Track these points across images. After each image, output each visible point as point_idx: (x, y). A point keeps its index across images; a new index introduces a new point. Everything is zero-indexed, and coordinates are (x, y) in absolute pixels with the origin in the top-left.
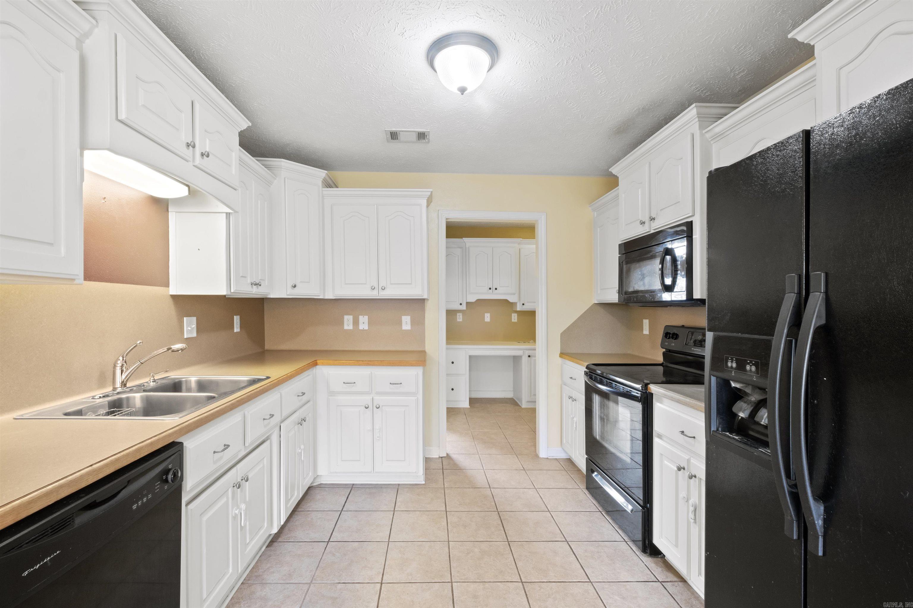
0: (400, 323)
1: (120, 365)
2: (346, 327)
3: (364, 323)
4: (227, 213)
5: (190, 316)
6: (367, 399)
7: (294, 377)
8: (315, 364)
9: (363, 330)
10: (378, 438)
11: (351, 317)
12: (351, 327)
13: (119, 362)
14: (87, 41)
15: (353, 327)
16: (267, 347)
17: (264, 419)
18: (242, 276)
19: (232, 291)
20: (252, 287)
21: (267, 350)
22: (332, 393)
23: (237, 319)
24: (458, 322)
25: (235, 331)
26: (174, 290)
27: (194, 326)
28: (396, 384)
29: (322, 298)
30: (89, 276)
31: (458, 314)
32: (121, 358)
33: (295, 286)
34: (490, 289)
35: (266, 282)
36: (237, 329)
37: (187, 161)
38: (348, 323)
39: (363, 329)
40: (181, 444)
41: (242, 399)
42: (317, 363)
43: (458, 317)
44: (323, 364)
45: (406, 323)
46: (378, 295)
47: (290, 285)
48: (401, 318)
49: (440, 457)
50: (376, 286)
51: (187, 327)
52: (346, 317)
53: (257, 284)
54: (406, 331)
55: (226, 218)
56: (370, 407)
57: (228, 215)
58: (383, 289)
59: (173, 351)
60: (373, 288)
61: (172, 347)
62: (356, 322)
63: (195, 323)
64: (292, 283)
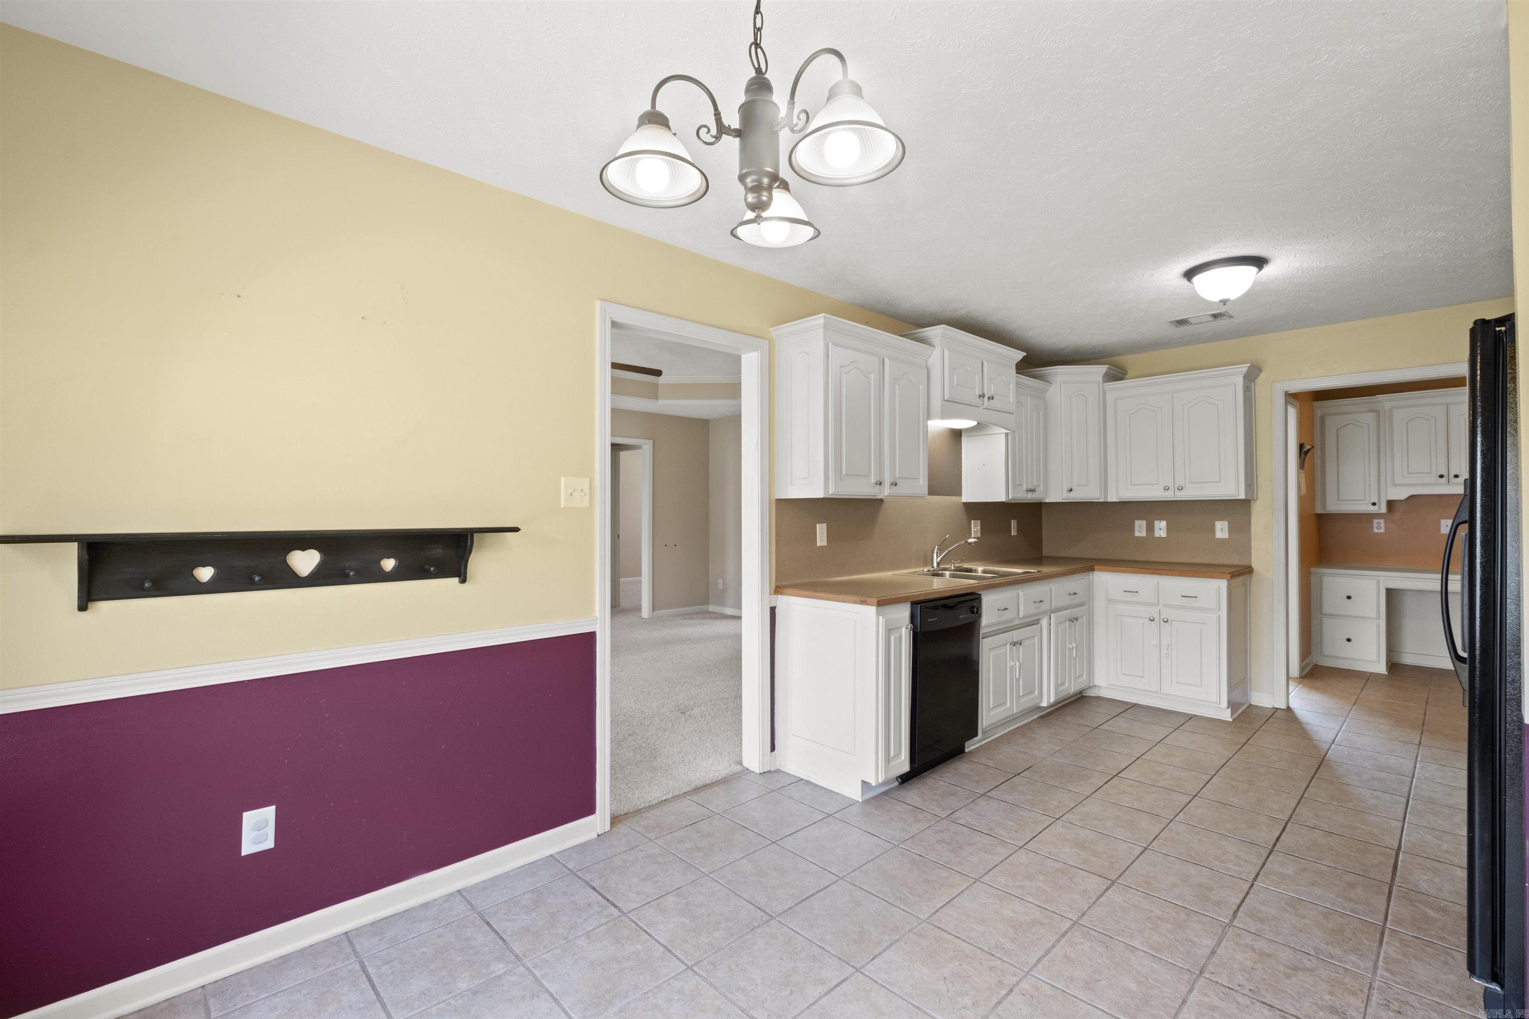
0: (1213, 530)
1: (936, 552)
2: (1137, 534)
3: (1161, 528)
4: (1006, 433)
5: (976, 520)
6: (1153, 612)
7: (1065, 575)
8: (1092, 569)
9: (1160, 538)
10: (1166, 656)
11: (1144, 523)
12: (1144, 534)
13: (935, 549)
14: (930, 359)
15: (1147, 534)
16: (1044, 554)
17: (1035, 602)
18: (1018, 485)
19: (1010, 498)
20: (1027, 494)
21: (1045, 557)
22: (1111, 601)
23: (1014, 524)
24: (1375, 533)
25: (1012, 535)
26: (965, 498)
27: (978, 528)
28: (1188, 597)
29: (1103, 501)
30: (931, 492)
31: (1375, 521)
32: (937, 547)
33: (1071, 490)
34: (1441, 476)
35: (1042, 487)
36: (1014, 533)
37: (979, 407)
38: (1140, 529)
39: (1159, 536)
40: (980, 595)
41: (1016, 580)
42: (1094, 568)
43: (1375, 525)
44: (1100, 570)
45: (1222, 530)
46: (1173, 496)
47: (1065, 488)
48: (1214, 524)
49: (1274, 708)
50: (1171, 485)
51: (974, 529)
52: (1137, 523)
53: (1032, 491)
54: (1222, 540)
55: (1006, 437)
56: (1156, 619)
57: (1007, 434)
58: (1180, 489)
59: (969, 544)
60: (1167, 489)
61: (968, 540)
62: (1150, 528)
63: (980, 525)
64: (1070, 486)
